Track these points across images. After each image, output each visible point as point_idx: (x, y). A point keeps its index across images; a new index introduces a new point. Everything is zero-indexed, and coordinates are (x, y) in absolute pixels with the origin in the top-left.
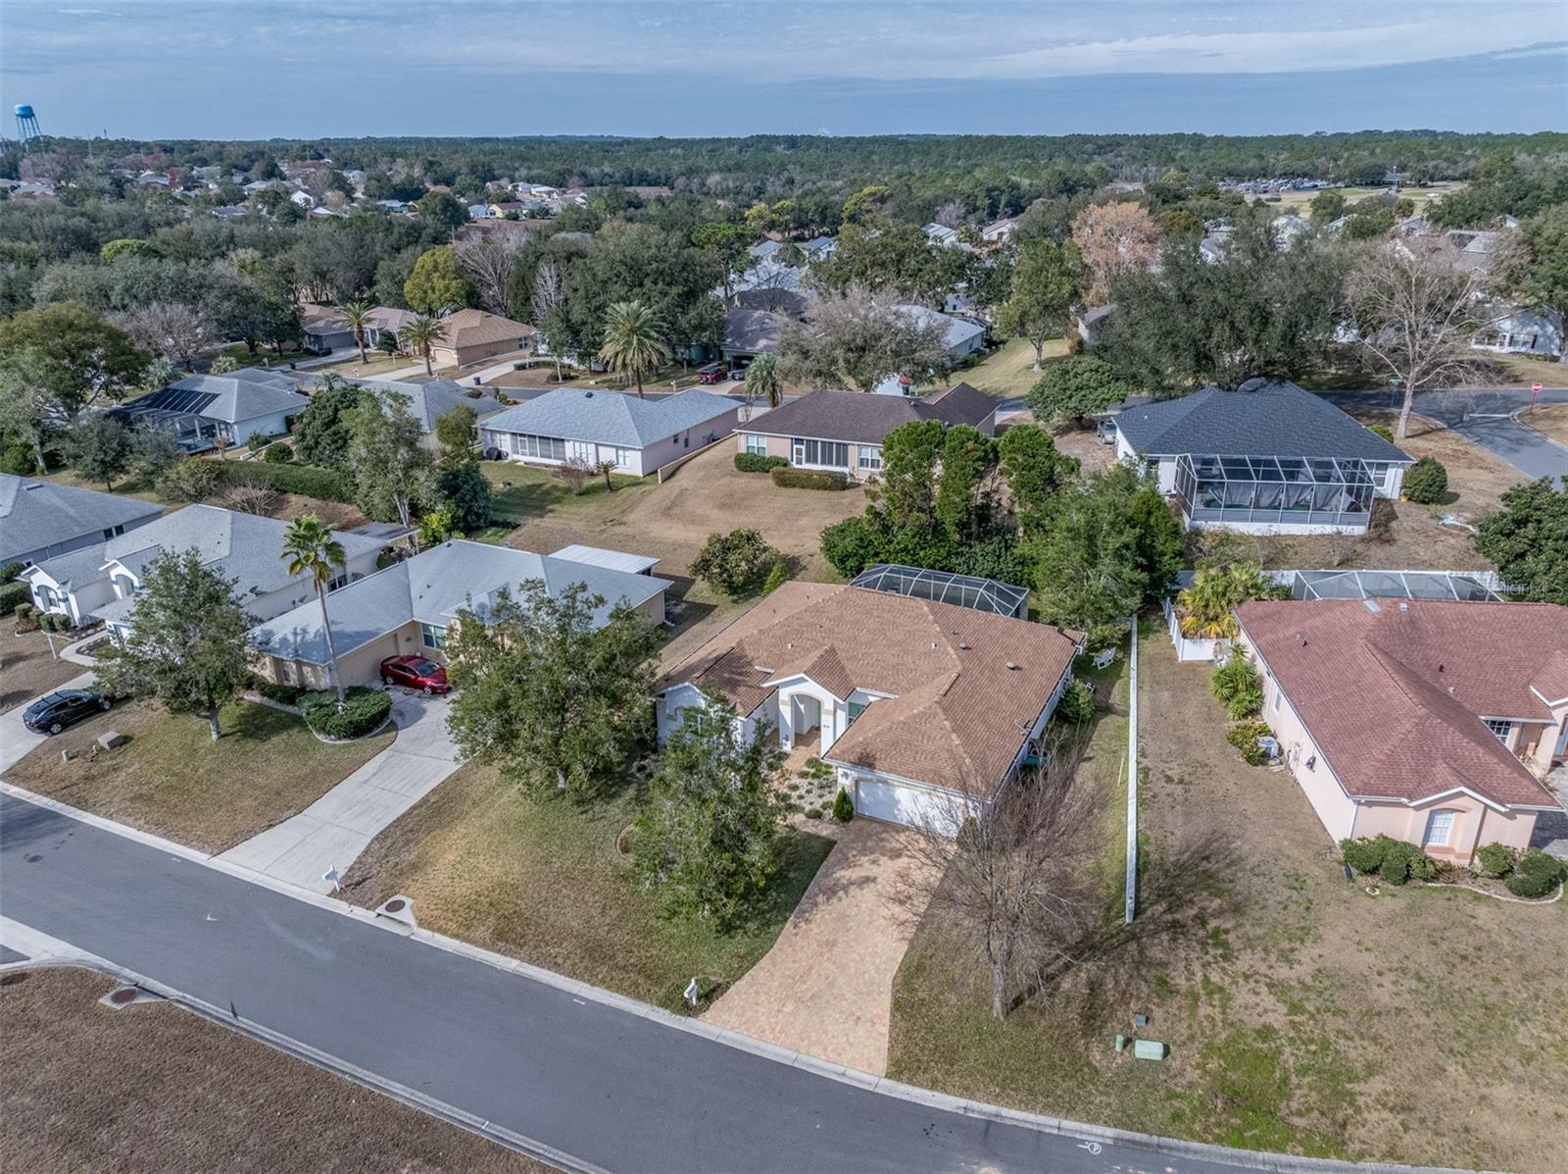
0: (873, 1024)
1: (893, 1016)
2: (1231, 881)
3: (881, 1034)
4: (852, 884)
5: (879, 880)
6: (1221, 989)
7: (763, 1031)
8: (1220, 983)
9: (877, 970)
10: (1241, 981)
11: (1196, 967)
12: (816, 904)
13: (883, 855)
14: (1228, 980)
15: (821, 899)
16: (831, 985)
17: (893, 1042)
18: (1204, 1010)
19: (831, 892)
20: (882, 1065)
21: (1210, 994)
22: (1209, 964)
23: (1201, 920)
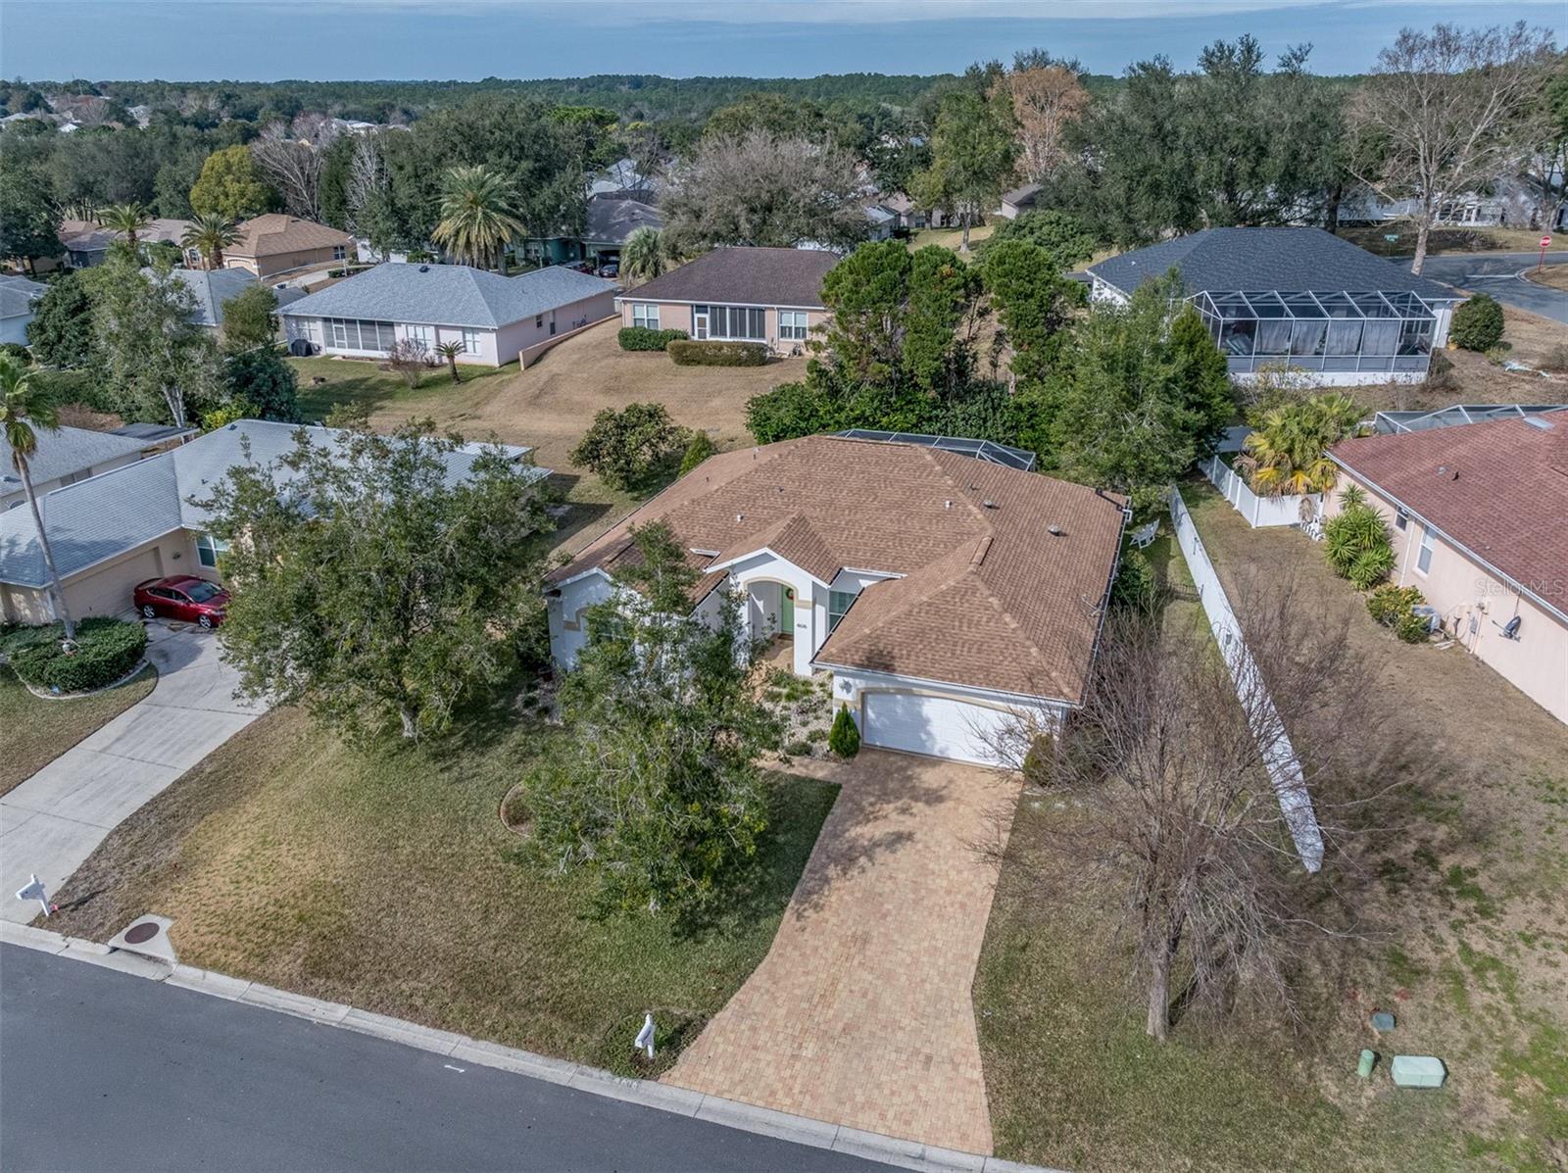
0: (956, 1067)
1: (984, 1049)
2: (1453, 798)
3: (972, 1082)
4: (876, 845)
5: (918, 836)
6: (1495, 963)
7: (773, 1093)
8: (1489, 953)
9: (943, 975)
10: (1521, 945)
11: (1442, 930)
12: (827, 880)
13: (916, 799)
14: (1500, 948)
15: (832, 871)
16: (874, 1005)
17: (994, 1091)
18: (1479, 999)
19: (847, 859)
20: (983, 1135)
21: (1479, 971)
22: (1462, 923)
23: (1427, 857)
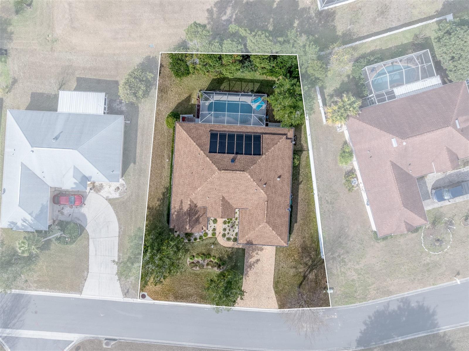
0: (272, 298)
1: (276, 296)
2: (346, 244)
3: (275, 300)
4: (254, 263)
5: (260, 260)
6: (344, 272)
7: (250, 305)
8: (344, 271)
9: (269, 285)
10: (348, 270)
11: (338, 268)
12: (248, 271)
13: (259, 251)
14: (345, 270)
15: (249, 270)
16: (260, 291)
17: (278, 301)
18: (341, 278)
19: (250, 267)
20: (277, 306)
21: (341, 274)
22: (341, 266)
23: (339, 256)
